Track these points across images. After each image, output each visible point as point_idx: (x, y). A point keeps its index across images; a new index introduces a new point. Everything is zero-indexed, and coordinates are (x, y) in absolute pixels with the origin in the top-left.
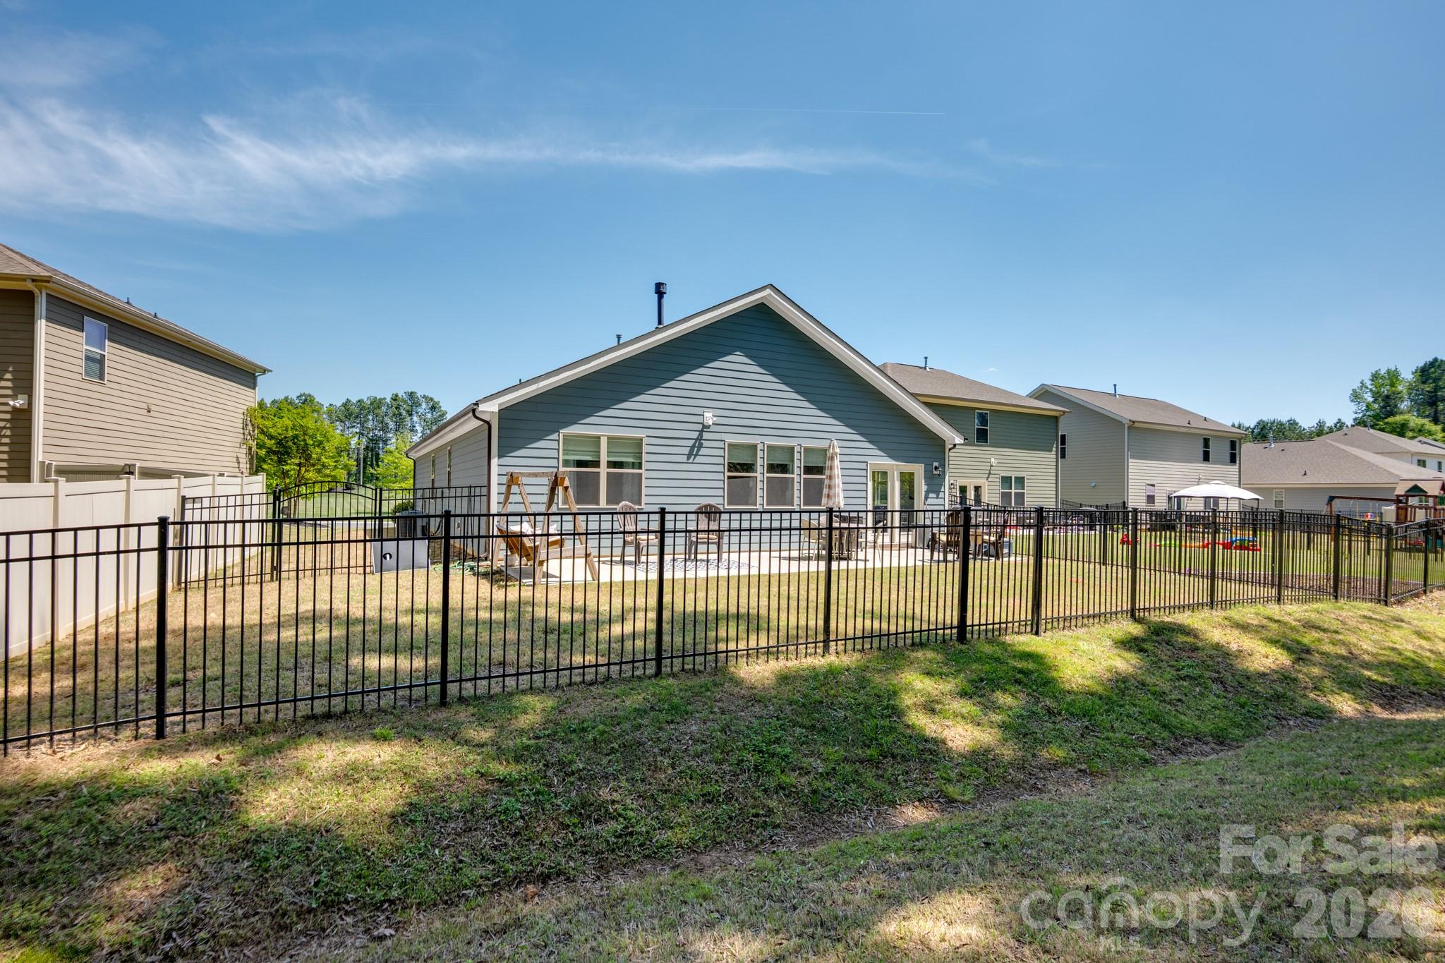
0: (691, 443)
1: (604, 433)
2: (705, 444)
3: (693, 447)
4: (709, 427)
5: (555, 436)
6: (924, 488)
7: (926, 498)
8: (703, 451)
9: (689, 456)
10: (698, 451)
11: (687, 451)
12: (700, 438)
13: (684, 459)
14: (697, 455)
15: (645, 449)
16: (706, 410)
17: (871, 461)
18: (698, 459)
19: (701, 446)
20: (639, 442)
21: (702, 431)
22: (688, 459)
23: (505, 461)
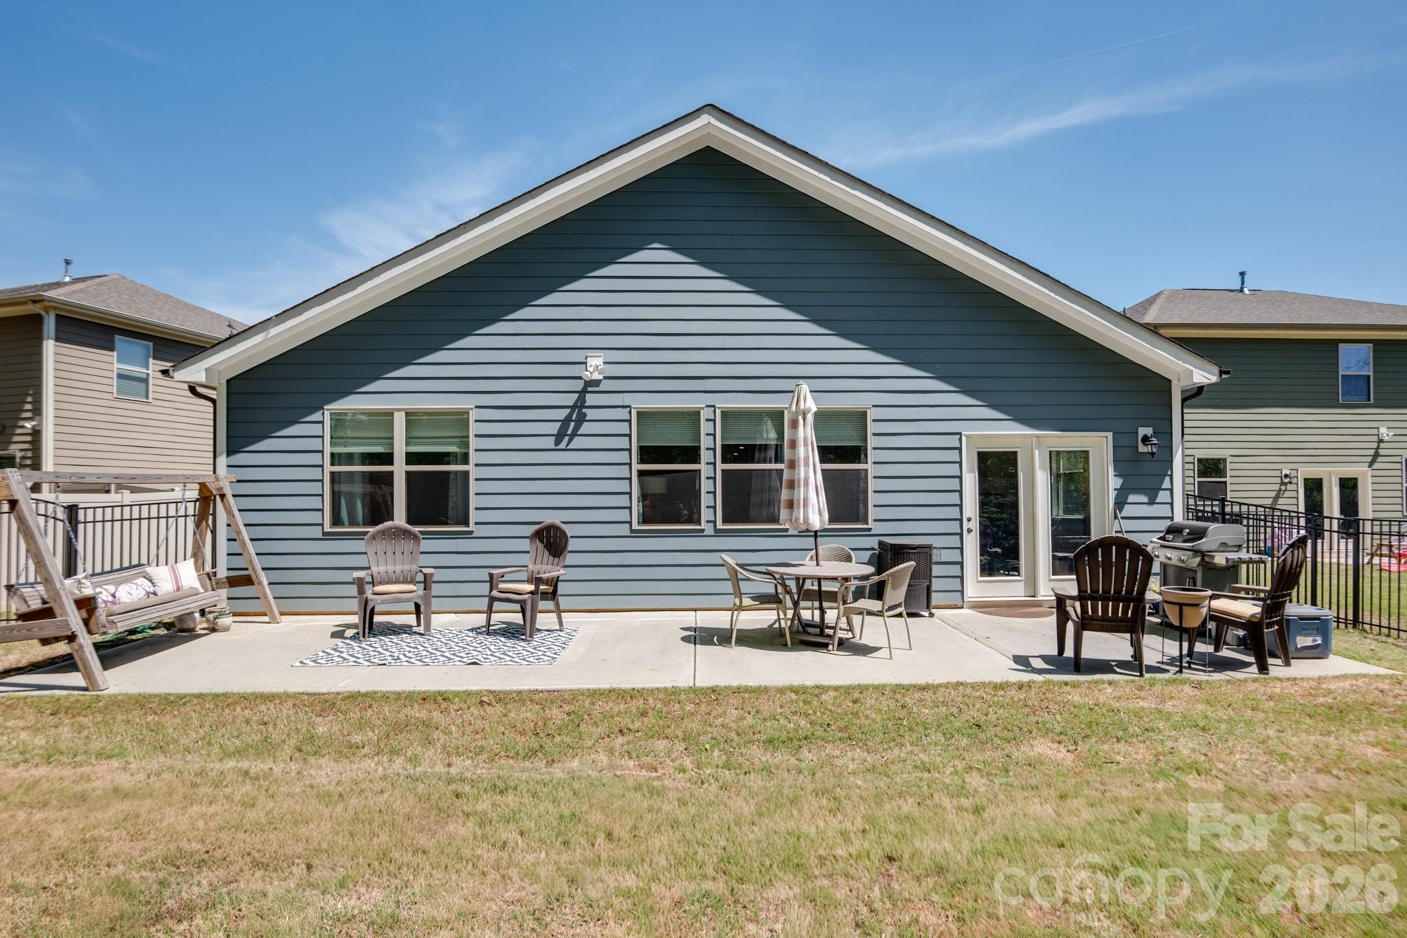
0: (563, 414)
1: (399, 405)
2: (590, 414)
3: (565, 422)
4: (597, 383)
5: (316, 416)
6: (1114, 483)
7: (1120, 504)
8: (586, 428)
9: (559, 437)
10: (577, 428)
11: (554, 428)
12: (580, 405)
13: (549, 442)
14: (574, 435)
15: (474, 428)
16: (589, 353)
17: (968, 430)
18: (577, 442)
19: (582, 419)
20: (461, 419)
21: (583, 392)
22: (557, 443)
23: (239, 459)
